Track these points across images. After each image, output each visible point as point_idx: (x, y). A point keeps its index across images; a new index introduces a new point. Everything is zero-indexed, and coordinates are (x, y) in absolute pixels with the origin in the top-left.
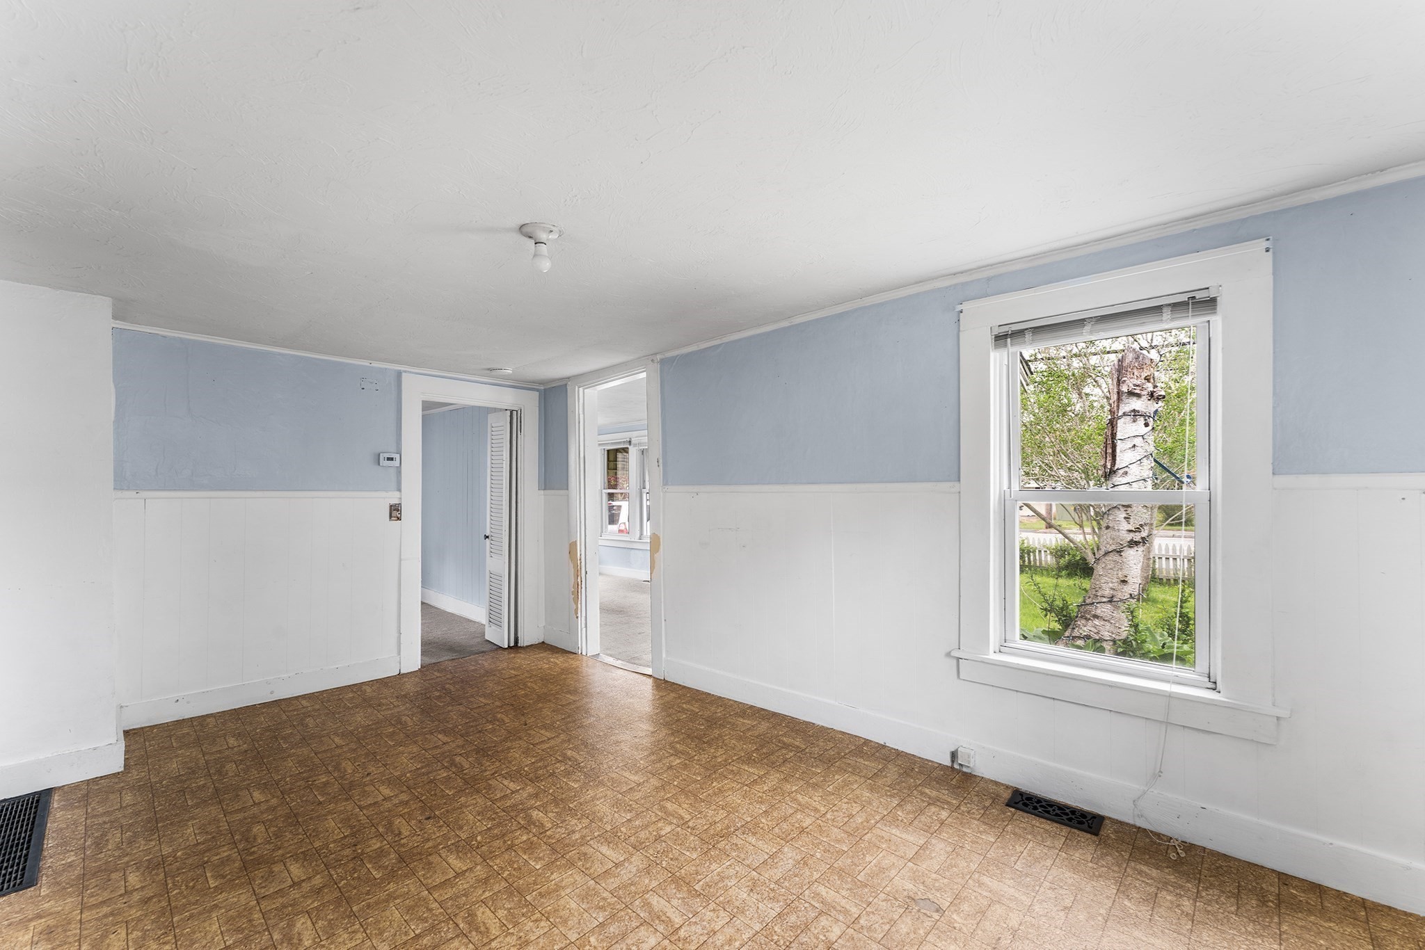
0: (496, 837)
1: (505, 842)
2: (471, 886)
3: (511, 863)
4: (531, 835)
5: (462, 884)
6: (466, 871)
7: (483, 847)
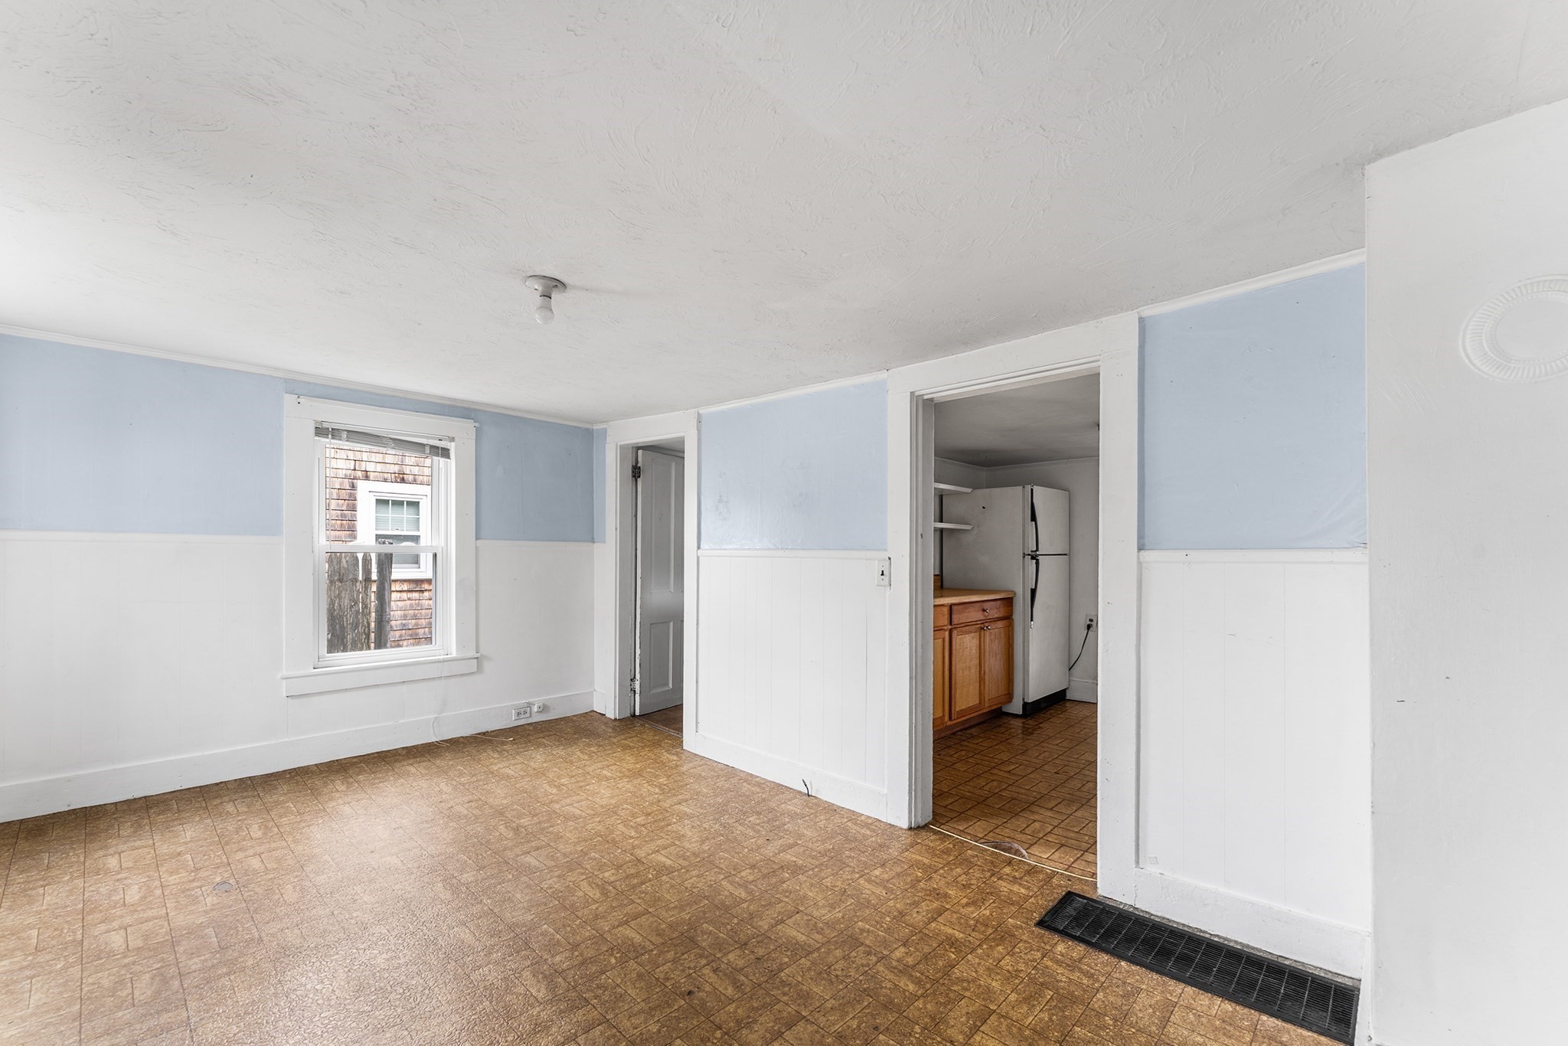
0: (593, 960)
1: (581, 954)
2: (610, 914)
3: (574, 932)
4: (549, 962)
5: (619, 915)
6: (618, 926)
7: (606, 949)
